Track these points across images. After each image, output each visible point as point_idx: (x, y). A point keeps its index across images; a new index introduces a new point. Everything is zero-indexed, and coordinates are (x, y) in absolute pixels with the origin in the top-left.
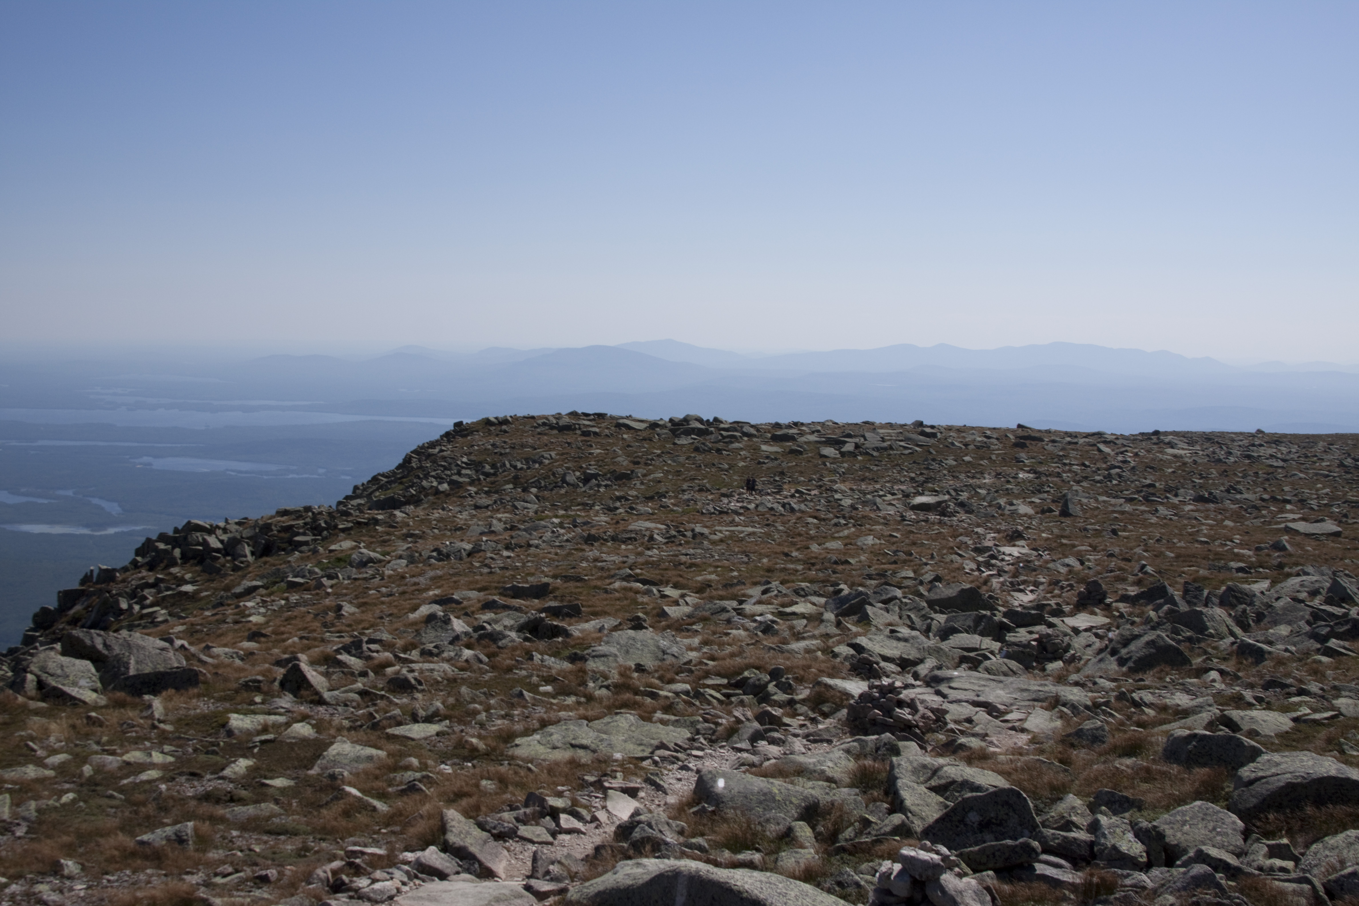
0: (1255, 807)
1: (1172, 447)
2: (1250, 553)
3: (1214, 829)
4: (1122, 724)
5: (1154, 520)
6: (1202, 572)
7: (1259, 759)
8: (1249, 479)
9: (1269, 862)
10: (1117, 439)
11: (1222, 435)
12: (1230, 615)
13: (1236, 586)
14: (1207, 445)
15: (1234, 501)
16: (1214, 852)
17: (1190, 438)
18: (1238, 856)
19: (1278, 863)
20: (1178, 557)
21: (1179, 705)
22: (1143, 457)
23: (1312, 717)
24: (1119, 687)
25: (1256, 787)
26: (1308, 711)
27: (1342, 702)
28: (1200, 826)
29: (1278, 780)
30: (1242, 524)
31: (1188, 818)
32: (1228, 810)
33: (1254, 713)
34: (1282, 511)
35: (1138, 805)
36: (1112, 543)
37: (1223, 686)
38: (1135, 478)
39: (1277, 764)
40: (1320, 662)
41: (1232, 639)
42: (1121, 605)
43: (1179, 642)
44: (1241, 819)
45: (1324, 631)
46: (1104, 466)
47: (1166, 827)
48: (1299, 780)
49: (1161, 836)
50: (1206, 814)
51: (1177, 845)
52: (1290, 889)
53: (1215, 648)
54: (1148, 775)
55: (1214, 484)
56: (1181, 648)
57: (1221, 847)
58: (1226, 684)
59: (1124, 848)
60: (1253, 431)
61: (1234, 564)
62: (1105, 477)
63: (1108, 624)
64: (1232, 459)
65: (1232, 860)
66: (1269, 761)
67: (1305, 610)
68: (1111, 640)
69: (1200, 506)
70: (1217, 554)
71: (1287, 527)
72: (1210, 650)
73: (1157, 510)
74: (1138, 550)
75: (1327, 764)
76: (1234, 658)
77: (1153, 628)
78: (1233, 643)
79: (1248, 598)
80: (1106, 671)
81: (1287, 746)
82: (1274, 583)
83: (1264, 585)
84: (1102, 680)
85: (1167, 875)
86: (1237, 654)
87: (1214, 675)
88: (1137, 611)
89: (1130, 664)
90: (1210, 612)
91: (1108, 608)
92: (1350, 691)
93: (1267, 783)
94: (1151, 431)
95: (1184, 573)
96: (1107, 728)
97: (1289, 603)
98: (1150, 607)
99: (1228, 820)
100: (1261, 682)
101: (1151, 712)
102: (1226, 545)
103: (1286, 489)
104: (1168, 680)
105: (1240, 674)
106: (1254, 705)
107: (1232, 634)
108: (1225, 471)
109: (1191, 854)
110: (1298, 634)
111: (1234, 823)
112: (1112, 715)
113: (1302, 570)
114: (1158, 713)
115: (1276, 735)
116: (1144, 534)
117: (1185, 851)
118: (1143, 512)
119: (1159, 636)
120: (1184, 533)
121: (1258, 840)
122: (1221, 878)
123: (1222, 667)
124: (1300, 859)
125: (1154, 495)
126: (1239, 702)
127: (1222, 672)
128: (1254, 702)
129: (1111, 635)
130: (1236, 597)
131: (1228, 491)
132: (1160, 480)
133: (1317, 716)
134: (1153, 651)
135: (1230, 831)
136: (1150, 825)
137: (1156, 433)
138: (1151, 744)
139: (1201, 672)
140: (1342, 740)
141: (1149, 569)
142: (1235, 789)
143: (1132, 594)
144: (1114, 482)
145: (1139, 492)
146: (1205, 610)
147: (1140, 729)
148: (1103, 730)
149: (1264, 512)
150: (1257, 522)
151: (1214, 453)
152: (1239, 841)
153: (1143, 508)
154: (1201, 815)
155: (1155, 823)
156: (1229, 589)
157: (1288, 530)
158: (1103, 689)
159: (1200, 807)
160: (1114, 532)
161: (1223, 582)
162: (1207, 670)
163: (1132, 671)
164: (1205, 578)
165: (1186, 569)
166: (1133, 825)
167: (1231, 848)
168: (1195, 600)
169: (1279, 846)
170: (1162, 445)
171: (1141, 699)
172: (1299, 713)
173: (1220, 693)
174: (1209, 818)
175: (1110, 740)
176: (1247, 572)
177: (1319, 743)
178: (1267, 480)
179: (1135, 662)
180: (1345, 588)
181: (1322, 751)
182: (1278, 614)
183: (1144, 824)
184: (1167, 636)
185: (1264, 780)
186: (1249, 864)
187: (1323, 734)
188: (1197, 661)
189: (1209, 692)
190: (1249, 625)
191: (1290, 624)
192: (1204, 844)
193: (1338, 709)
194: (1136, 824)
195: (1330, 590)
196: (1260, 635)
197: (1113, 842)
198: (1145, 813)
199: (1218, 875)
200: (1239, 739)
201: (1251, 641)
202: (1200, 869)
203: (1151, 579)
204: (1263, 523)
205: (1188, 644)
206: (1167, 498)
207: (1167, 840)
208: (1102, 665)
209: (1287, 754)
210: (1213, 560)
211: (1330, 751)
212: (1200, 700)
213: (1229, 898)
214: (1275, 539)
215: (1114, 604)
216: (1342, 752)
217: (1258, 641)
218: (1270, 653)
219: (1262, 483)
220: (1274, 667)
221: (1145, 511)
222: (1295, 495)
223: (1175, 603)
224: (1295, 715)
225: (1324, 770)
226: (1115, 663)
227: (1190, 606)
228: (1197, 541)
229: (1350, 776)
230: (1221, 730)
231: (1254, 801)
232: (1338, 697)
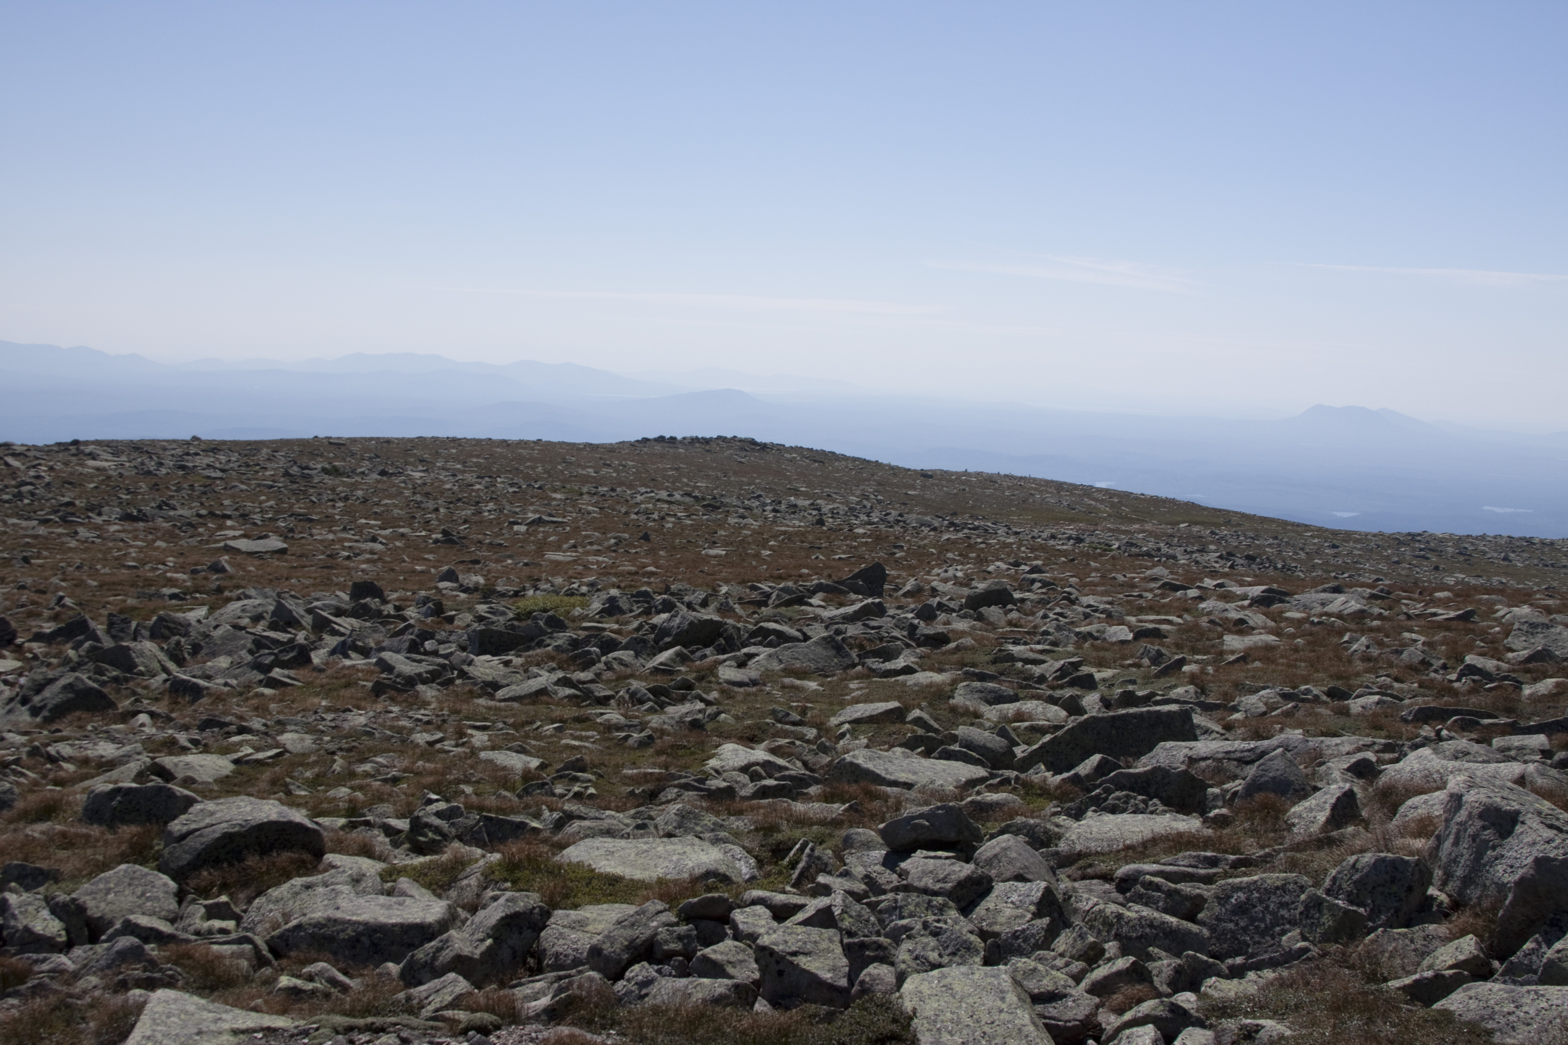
0: (189, 864)
1: (94, 459)
2: (185, 577)
3: (143, 894)
4: (35, 783)
5: (73, 544)
6: (131, 602)
7: (191, 810)
8: (184, 493)
9: (207, 924)
10: (28, 450)
11: (153, 443)
12: (162, 649)
13: (168, 615)
14: (136, 455)
15: (167, 519)
16: (144, 921)
17: (114, 447)
18: (173, 921)
19: (217, 924)
20: (101, 586)
21: (102, 757)
22: (60, 471)
23: (255, 757)
24: (31, 741)
25: (189, 842)
26: (250, 751)
27: (289, 738)
28: (127, 893)
29: (214, 832)
30: (176, 544)
31: (112, 886)
32: (160, 870)
33: (189, 758)
34: (221, 527)
35: (54, 877)
36: (23, 573)
37: (154, 730)
38: (50, 496)
39: (212, 814)
40: (263, 695)
41: (164, 676)
42: (34, 645)
43: (103, 684)
44: (174, 879)
45: (268, 660)
46: (13, 483)
47: (88, 898)
48: (236, 829)
49: (81, 909)
50: (132, 879)
51: (101, 918)
52: (229, 952)
53: (146, 688)
54: (67, 841)
55: (143, 500)
56: (105, 690)
57: (152, 913)
58: (158, 728)
59: (38, 927)
60: (188, 437)
61: (166, 591)
62: (14, 496)
63: (20, 668)
64: (164, 471)
65: (165, 927)
66: (202, 810)
67: (246, 638)
68: (21, 687)
69: (128, 526)
70: (146, 580)
71: (226, 546)
72: (139, 690)
73: (76, 533)
74: (55, 580)
75: (267, 808)
76: (167, 697)
77: (73, 670)
78: (166, 681)
79: (183, 628)
80: (15, 724)
81: (228, 792)
82: (212, 609)
83: (202, 612)
84: (11, 735)
85: (91, 953)
86: (170, 691)
87: (143, 718)
88: (54, 650)
89: (45, 713)
90: (139, 647)
91: (19, 650)
92: (296, 725)
93: (201, 835)
94: (69, 440)
95: (108, 603)
96: (16, 790)
97: (228, 631)
98: (69, 645)
99: (158, 883)
100: (197, 722)
101: (70, 767)
102: (158, 569)
103: (226, 502)
104: (89, 728)
105: (174, 715)
106: (189, 749)
107: (165, 670)
108: (156, 484)
109: (118, 925)
110: (239, 665)
111: (165, 884)
112: (23, 775)
113: (243, 593)
114: (80, 767)
115: (215, 781)
116: (61, 560)
117: (111, 923)
118: (60, 535)
119: (77, 678)
120: (109, 557)
121: (193, 901)
122: (153, 949)
123: (154, 709)
124: (242, 917)
125: (73, 514)
126: (172, 746)
127: (152, 715)
128: (189, 745)
129: (22, 681)
130: (168, 628)
131: (160, 507)
132: (80, 497)
133: (260, 756)
134: (71, 695)
135: (161, 895)
136: (68, 898)
137: (76, 443)
138: (69, 803)
139: (128, 716)
140: (288, 780)
141: (68, 601)
142: (166, 846)
143: (48, 631)
144: (26, 501)
145: (55, 512)
146: (132, 645)
147: (58, 788)
148: (12, 793)
149: (201, 530)
150: (193, 541)
151: (143, 464)
152: (172, 904)
153: (60, 530)
154: (127, 880)
155: (74, 895)
156: (161, 619)
157: (228, 549)
158: (12, 745)
159: (125, 871)
160: (26, 560)
161: (154, 611)
162: (135, 713)
163: (48, 721)
164: (134, 609)
165: (111, 599)
166: (48, 900)
167: (163, 913)
168: (121, 634)
169: (218, 905)
170: (81, 456)
171: (58, 752)
172: (240, 754)
173: (149, 738)
174: (136, 883)
175: (20, 805)
176: (182, 599)
177: (263, 785)
178: (205, 493)
179: (50, 711)
180: (290, 611)
181: (263, 795)
182: (216, 644)
183: (62, 897)
184: (90, 678)
185: (198, 833)
186: (185, 930)
187: (267, 775)
188: (125, 704)
189: (138, 738)
190: (184, 659)
191: (230, 655)
192: (133, 913)
193: (283, 746)
194: (53, 899)
195: (274, 613)
196: (196, 669)
197: (25, 922)
198: (63, 885)
199: (148, 947)
200: (170, 789)
201: (184, 677)
202: (126, 941)
203: (70, 613)
204: (200, 542)
205: (114, 685)
206: (89, 517)
207: (89, 913)
208: (12, 717)
209: (222, 800)
210: (143, 587)
211: (275, 793)
212: (128, 748)
213: (161, 970)
214: (213, 560)
215: (26, 645)
216: (288, 793)
217: (194, 677)
218: (207, 688)
219: (199, 497)
220: (212, 704)
221: (63, 534)
222: (236, 509)
223: (97, 639)
224: (235, 756)
225: (263, 815)
226: (27, 713)
227: (116, 642)
228: (124, 566)
229: (292, 818)
230: (152, 781)
231: (187, 857)
232: (282, 732)
